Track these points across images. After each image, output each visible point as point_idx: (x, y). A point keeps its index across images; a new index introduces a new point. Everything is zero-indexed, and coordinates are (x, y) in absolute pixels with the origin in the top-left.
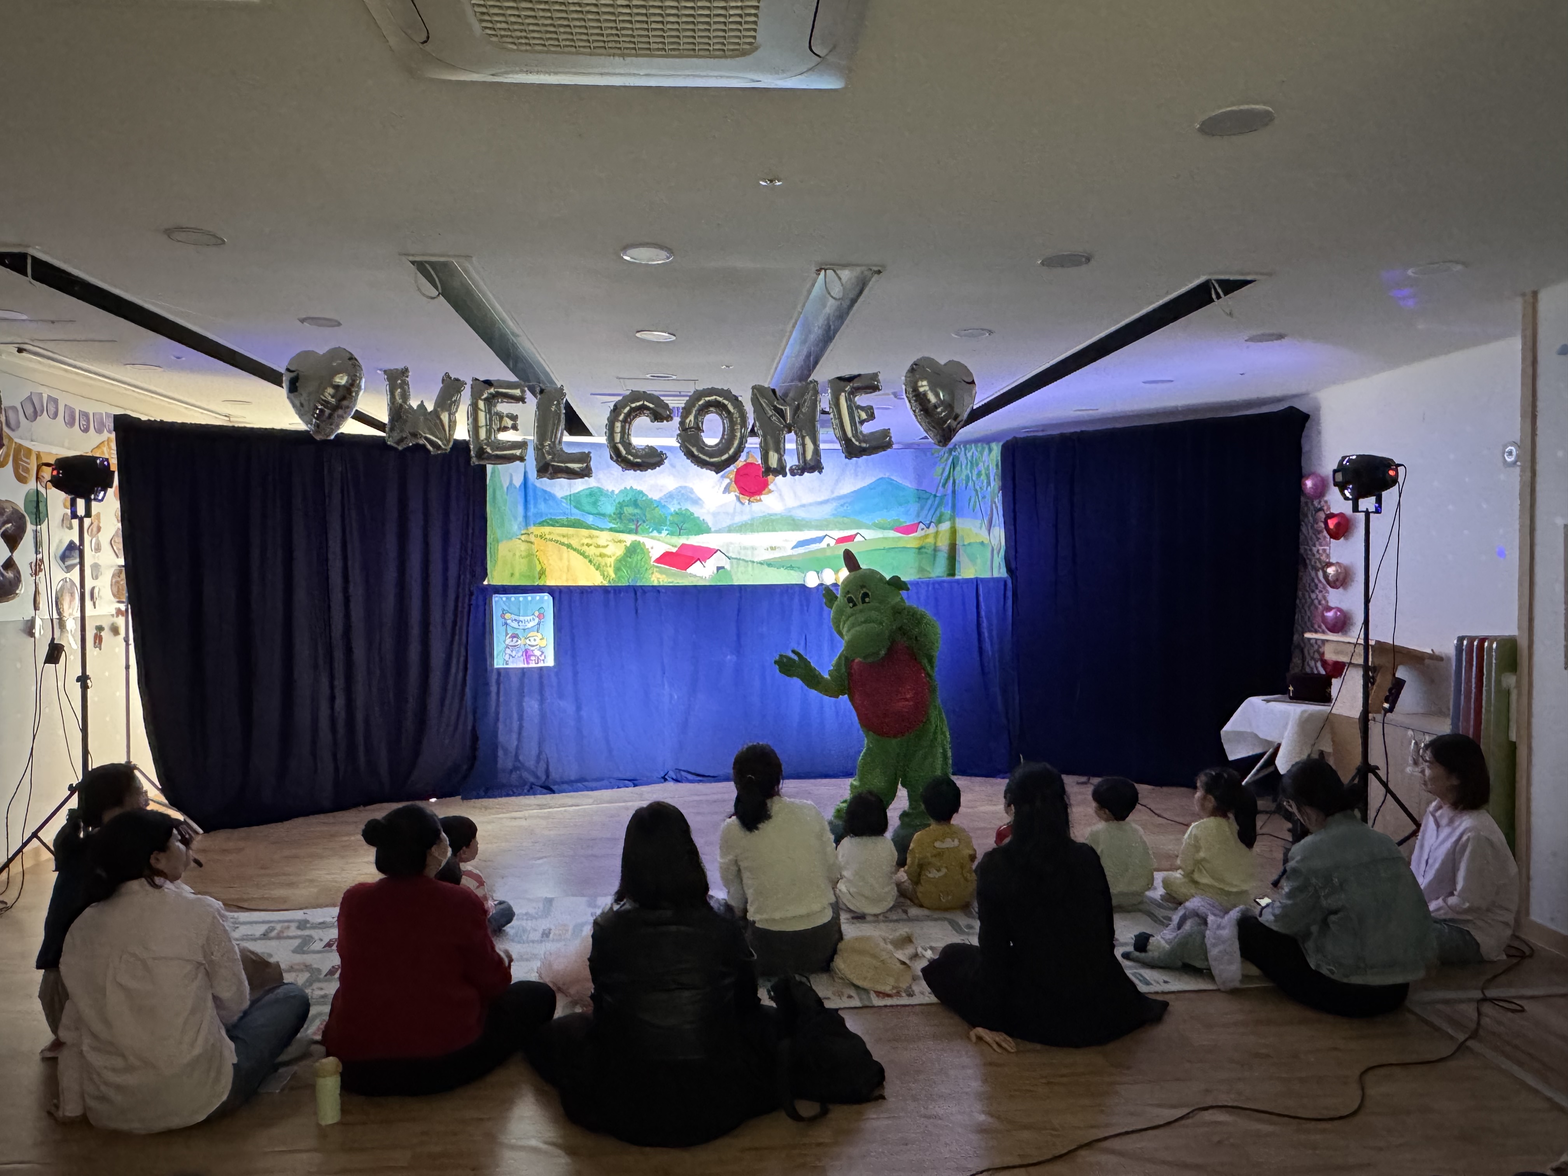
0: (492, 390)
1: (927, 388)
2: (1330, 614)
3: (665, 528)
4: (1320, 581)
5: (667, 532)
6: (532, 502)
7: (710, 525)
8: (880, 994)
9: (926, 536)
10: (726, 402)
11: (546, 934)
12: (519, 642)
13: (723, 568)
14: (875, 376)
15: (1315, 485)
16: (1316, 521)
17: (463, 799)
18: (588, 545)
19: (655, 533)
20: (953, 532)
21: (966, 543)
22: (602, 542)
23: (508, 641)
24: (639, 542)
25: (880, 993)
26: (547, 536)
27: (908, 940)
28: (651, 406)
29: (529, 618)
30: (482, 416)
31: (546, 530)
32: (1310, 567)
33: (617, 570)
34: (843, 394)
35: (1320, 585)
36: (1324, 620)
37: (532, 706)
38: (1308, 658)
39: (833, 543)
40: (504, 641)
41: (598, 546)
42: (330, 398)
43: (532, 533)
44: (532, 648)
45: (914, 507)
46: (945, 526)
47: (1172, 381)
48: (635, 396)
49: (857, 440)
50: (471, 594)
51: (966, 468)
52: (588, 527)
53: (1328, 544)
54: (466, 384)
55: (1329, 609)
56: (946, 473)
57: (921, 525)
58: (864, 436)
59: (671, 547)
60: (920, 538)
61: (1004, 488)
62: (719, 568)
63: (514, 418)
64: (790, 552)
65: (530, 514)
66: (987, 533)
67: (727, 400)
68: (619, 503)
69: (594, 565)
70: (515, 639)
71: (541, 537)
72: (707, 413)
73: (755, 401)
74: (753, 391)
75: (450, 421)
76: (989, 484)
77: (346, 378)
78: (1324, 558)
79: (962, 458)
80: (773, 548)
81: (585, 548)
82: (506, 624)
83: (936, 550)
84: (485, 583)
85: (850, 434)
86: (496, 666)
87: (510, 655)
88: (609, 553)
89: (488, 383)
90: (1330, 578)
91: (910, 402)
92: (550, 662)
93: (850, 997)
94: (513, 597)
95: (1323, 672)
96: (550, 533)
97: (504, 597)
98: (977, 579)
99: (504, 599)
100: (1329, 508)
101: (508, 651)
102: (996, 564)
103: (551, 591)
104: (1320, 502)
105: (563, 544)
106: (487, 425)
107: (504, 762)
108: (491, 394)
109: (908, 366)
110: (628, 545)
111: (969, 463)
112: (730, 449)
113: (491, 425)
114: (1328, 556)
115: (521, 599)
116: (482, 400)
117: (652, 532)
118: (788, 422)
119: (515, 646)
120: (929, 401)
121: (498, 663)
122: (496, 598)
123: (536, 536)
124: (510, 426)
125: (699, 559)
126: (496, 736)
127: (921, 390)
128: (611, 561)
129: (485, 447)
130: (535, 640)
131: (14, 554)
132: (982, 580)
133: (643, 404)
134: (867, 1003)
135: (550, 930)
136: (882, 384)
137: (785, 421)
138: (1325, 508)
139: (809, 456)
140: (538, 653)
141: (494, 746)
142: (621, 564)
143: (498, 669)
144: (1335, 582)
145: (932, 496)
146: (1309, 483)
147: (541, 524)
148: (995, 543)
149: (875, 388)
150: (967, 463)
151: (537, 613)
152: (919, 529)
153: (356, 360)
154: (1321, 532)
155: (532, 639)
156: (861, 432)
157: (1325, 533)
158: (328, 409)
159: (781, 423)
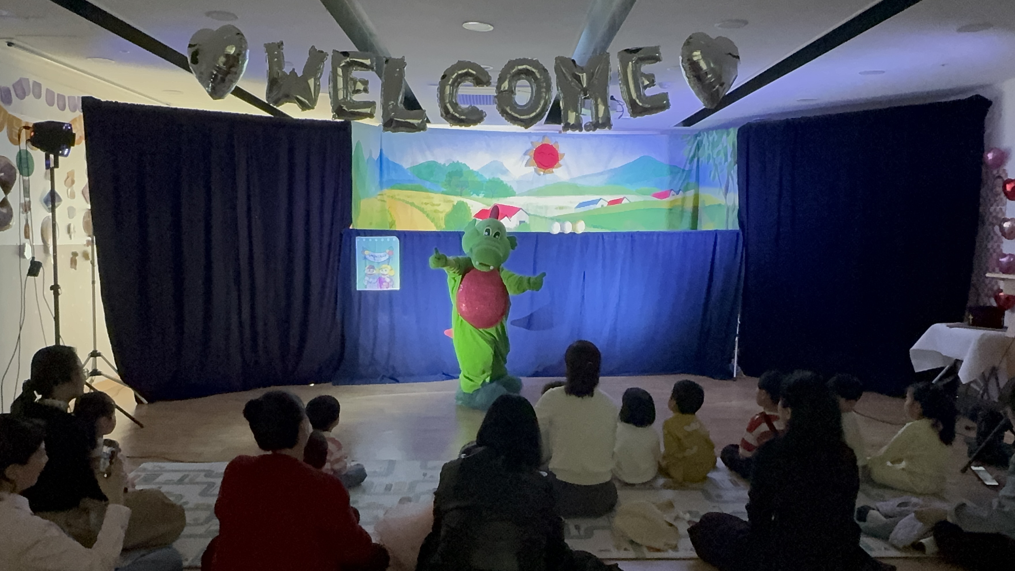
0: (348, 59)
1: (700, 57)
2: (1004, 260)
3: (482, 192)
4: (996, 235)
5: (483, 195)
6: (385, 172)
7: (515, 189)
8: (650, 549)
9: (675, 201)
10: (534, 70)
11: (388, 488)
12: (375, 272)
13: (524, 222)
14: (656, 49)
15: (994, 159)
16: (994, 186)
17: (334, 385)
18: (426, 204)
19: (475, 196)
20: (696, 197)
21: (707, 205)
22: (436, 201)
23: (367, 271)
24: (463, 202)
25: (652, 548)
26: (397, 197)
27: (670, 505)
28: (474, 72)
29: (382, 254)
30: (340, 81)
31: (396, 192)
32: (987, 223)
33: (447, 222)
34: (630, 63)
35: (995, 238)
36: (999, 263)
37: (383, 319)
38: (982, 295)
39: (606, 204)
40: (364, 271)
41: (433, 205)
42: (222, 65)
43: (385, 194)
44: (383, 276)
45: (667, 178)
46: (691, 194)
47: (883, 72)
48: (461, 65)
49: (640, 102)
50: (341, 235)
51: (708, 149)
52: (427, 191)
53: (1005, 204)
54: (328, 55)
55: (1005, 256)
56: (692, 154)
57: (672, 192)
58: (647, 98)
59: (485, 206)
60: (671, 202)
61: (738, 162)
62: (521, 222)
63: (365, 83)
64: (573, 211)
65: (384, 180)
66: (724, 198)
67: (536, 69)
68: (449, 173)
69: (430, 218)
70: (371, 270)
71: (392, 197)
72: (519, 79)
73: (557, 69)
74: (556, 62)
75: (315, 84)
76: (726, 160)
77: (234, 49)
78: (1000, 215)
79: (705, 141)
80: (561, 208)
81: (424, 206)
82: (365, 258)
83: (683, 211)
84: (351, 228)
85: (634, 96)
86: (358, 289)
87: (368, 282)
88: (441, 210)
89: (346, 54)
90: (1006, 230)
91: (685, 70)
92: (397, 287)
93: (625, 549)
94: (370, 239)
95: (995, 304)
96: (398, 195)
97: (364, 238)
98: (716, 231)
99: (364, 240)
100: (1006, 175)
101: (367, 278)
102: (730, 220)
103: (399, 234)
104: (998, 171)
105: (407, 202)
106: (344, 88)
107: (363, 358)
108: (348, 62)
109: (684, 41)
110: (455, 204)
111: (711, 144)
112: (537, 109)
113: (347, 88)
114: (1004, 214)
115: (376, 240)
116: (340, 67)
117: (472, 195)
118: (584, 86)
119: (372, 274)
120: (701, 69)
121: (360, 287)
122: (358, 239)
123: (388, 196)
124: (362, 89)
125: (506, 216)
126: (358, 339)
127: (695, 59)
128: (442, 216)
129: (342, 105)
130: (386, 271)
131: (8, 196)
132: (721, 232)
133: (469, 72)
134: (641, 556)
135: (392, 485)
136: (663, 56)
137: (582, 86)
138: (1003, 175)
139: (601, 114)
140: (388, 280)
141: (356, 346)
142: (449, 217)
143: (360, 292)
144: (1009, 234)
145: (681, 171)
146: (990, 156)
147: (393, 188)
148: (730, 204)
149: (657, 59)
150: (709, 145)
151: (388, 251)
152: (671, 194)
153: (242, 35)
154: (1000, 194)
155: (384, 270)
156: (645, 95)
157: (1003, 195)
158: (220, 74)
159: (580, 88)
